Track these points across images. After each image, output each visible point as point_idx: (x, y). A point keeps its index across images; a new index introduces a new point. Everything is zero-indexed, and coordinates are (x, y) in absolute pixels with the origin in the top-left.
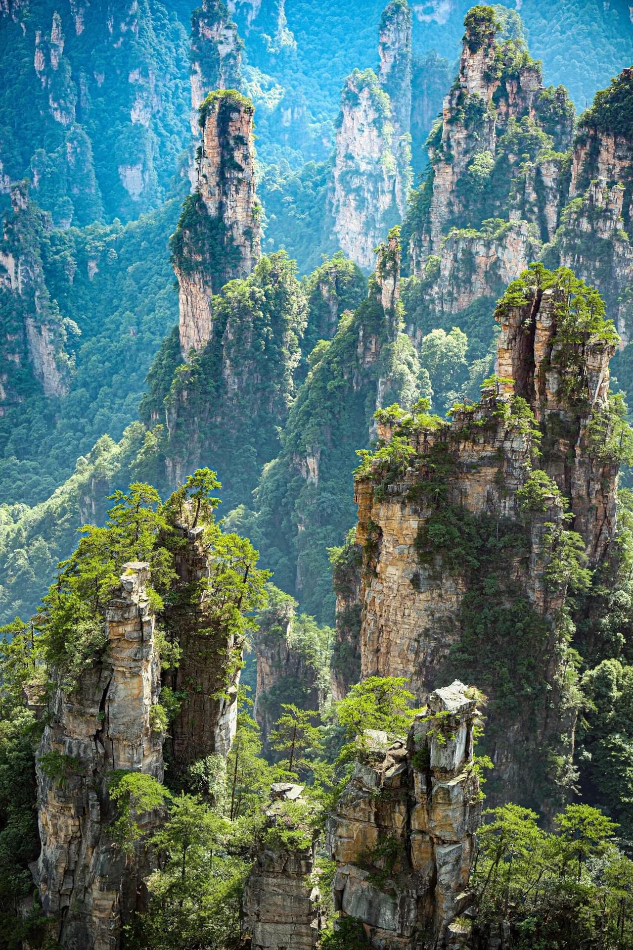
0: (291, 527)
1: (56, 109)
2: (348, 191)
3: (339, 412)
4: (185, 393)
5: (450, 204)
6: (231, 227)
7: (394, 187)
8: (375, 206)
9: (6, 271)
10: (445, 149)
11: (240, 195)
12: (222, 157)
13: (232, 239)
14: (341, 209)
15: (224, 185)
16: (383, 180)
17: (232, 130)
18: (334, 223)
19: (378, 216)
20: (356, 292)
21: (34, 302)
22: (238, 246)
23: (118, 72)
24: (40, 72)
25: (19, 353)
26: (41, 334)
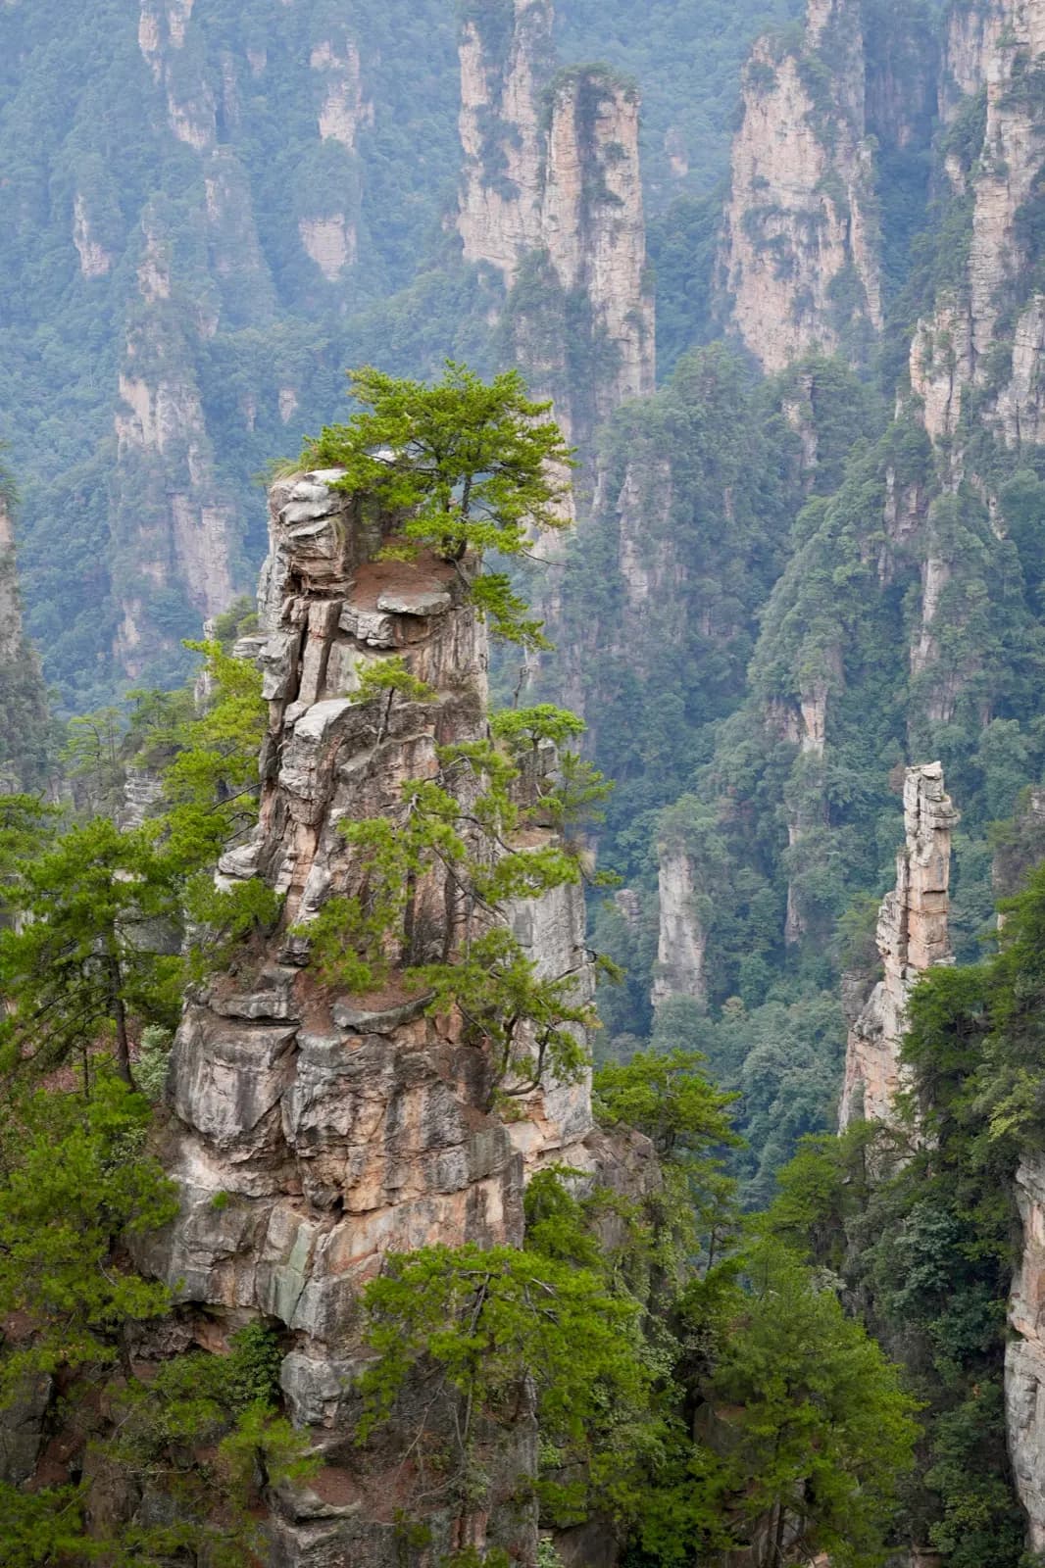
0: (774, 832)
1: (181, 120)
2: (761, 245)
3: (855, 623)
4: (556, 603)
5: (1004, 253)
6: (604, 307)
7: (848, 236)
8: (812, 270)
9: (133, 412)
10: (994, 154)
11: (618, 250)
12: (584, 182)
13: (604, 331)
14: (746, 278)
15: (588, 232)
16: (827, 221)
17: (601, 134)
18: (731, 305)
19: (820, 289)
20: (849, 413)
21: (187, 468)
22: (616, 341)
23: (291, 49)
24: (150, 54)
25: (161, 560)
26: (201, 525)
